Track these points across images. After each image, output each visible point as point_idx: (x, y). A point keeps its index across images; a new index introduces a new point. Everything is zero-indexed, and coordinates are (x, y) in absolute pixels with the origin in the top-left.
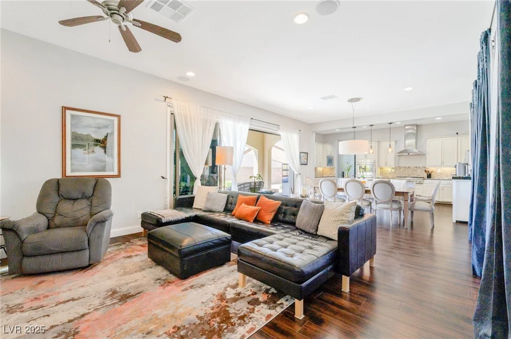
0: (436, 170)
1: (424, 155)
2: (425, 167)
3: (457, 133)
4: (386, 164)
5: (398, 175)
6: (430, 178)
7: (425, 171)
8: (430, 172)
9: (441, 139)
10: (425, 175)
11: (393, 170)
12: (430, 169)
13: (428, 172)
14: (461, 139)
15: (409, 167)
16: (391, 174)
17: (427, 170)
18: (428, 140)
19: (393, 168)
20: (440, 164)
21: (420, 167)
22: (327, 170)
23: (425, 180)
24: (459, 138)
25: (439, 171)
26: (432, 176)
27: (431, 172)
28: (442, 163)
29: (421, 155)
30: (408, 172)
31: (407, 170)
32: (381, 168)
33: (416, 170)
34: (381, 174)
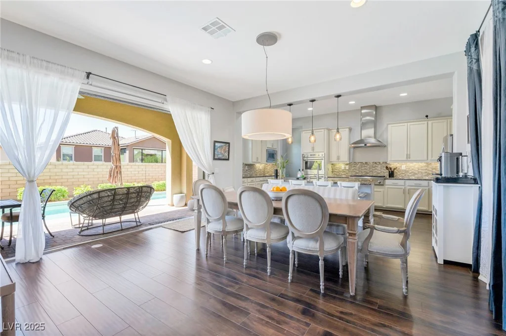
0: (402, 167)
1: (385, 146)
2: (386, 163)
3: (427, 116)
4: (338, 158)
5: (354, 174)
6: (393, 177)
7: (387, 167)
8: (392, 170)
9: (406, 124)
10: (387, 174)
11: (347, 167)
12: (393, 165)
13: (391, 168)
14: (432, 123)
15: (366, 163)
16: (344, 172)
17: (389, 166)
18: (390, 126)
19: (347, 164)
20: (405, 159)
21: (379, 163)
22: (269, 167)
23: (387, 181)
24: (430, 123)
25: (403, 167)
26: (395, 175)
27: (395, 169)
28: (408, 156)
29: (381, 146)
30: (365, 169)
31: (365, 166)
32: (332, 164)
33: (376, 166)
34: (332, 172)
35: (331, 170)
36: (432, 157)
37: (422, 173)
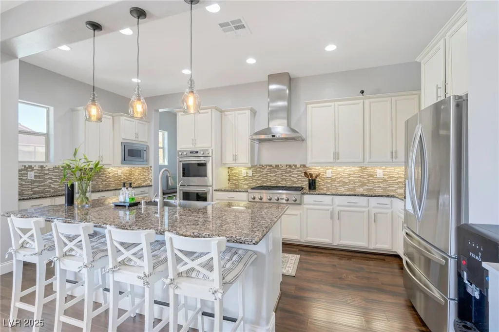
0: (326, 172)
1: (303, 140)
2: (304, 166)
3: (362, 92)
4: (235, 158)
5: (259, 183)
6: (315, 188)
7: (306, 173)
8: (314, 176)
9: (333, 104)
10: (305, 184)
11: (250, 173)
12: (314, 170)
13: (311, 175)
14: (370, 103)
15: (277, 166)
16: (246, 180)
17: (309, 172)
18: (310, 106)
19: (250, 168)
20: (332, 160)
21: (295, 166)
22: (137, 171)
23: (306, 197)
24: (367, 102)
25: (329, 174)
26: (317, 185)
27: (317, 176)
28: (336, 155)
29: (295, 138)
30: (275, 176)
31: (275, 171)
32: (229, 168)
33: (290, 171)
34: (229, 180)
35: (228, 177)
36: (370, 158)
37: (354, 182)
